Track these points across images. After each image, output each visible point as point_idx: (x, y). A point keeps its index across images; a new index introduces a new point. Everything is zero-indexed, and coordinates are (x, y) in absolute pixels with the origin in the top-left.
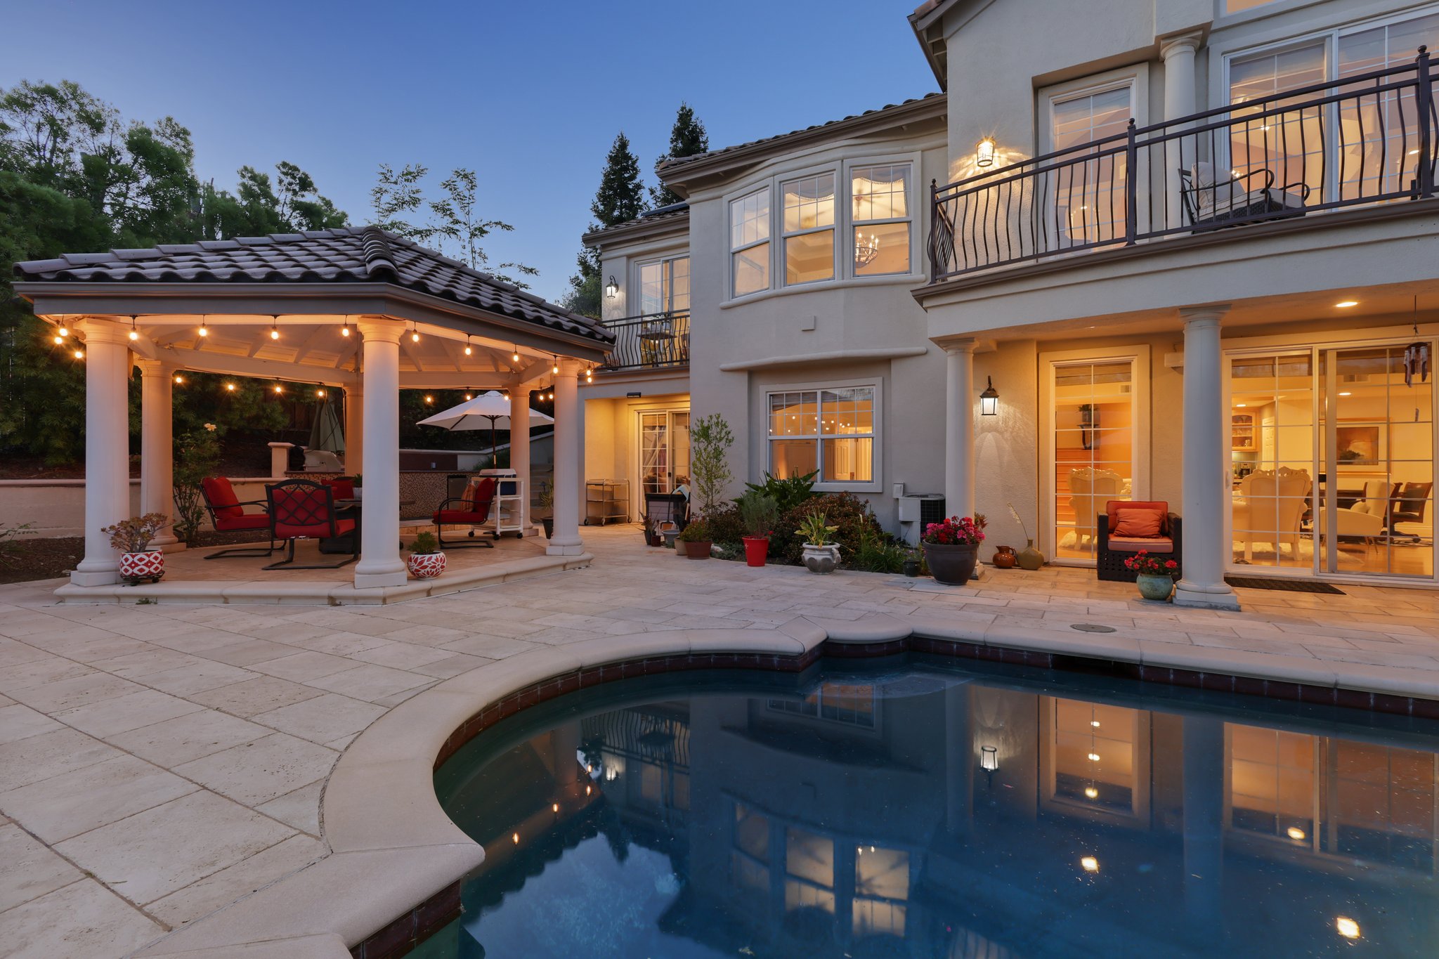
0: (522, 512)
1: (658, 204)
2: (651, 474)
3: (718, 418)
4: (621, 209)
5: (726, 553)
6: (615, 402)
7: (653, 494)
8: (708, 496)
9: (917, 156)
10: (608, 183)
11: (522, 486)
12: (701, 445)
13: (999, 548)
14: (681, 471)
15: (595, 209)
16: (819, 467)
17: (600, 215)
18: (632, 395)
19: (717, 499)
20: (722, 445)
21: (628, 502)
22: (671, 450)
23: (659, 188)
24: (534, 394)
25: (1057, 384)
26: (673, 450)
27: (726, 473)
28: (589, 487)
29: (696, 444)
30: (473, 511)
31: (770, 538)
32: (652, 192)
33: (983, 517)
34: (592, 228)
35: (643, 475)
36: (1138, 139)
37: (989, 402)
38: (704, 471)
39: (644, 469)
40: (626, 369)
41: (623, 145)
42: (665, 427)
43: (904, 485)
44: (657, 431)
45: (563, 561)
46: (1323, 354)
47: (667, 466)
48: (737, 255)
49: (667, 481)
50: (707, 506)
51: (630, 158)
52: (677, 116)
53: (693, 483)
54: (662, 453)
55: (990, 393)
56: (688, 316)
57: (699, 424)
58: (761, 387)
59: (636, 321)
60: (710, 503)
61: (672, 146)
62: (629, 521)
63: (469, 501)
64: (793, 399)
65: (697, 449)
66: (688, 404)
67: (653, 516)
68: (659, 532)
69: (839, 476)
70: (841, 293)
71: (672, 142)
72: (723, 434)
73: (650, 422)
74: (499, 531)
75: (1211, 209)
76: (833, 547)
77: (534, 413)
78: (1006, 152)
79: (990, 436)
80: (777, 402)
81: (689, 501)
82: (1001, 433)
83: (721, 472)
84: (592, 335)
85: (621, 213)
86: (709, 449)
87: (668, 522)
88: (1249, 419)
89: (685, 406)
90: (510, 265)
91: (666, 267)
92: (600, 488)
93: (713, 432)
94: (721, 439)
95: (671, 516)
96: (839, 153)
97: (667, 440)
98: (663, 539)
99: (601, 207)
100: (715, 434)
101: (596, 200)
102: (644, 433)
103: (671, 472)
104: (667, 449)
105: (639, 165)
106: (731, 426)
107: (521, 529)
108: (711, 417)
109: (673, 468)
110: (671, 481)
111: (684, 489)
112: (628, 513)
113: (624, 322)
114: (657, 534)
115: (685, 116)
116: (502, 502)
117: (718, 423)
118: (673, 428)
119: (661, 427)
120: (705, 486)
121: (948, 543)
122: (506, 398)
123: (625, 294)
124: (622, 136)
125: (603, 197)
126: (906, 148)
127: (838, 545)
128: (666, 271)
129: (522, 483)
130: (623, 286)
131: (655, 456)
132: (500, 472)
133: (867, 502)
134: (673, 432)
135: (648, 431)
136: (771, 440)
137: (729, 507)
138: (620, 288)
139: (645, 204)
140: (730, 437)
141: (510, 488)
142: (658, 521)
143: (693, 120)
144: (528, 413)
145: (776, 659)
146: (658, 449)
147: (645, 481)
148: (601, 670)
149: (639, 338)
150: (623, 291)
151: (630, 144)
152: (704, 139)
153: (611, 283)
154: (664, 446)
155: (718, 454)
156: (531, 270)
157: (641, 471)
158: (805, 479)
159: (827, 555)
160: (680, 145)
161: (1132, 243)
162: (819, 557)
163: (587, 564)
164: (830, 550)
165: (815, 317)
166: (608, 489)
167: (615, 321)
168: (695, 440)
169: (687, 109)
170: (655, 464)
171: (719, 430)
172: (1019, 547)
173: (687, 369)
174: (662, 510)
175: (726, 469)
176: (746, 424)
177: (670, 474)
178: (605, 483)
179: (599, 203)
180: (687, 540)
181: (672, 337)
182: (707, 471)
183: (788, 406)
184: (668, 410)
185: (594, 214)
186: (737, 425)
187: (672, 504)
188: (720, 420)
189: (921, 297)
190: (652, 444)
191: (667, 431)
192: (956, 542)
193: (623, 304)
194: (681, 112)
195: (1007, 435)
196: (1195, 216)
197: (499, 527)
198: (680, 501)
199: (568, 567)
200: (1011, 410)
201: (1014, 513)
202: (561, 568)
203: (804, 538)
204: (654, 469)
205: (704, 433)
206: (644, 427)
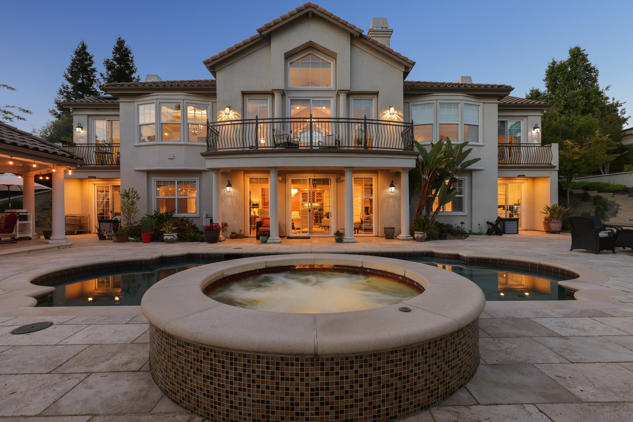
0: (31, 228)
1: (106, 81)
2: (102, 212)
3: (133, 190)
4: (83, 79)
5: (136, 240)
6: (81, 180)
7: (102, 219)
8: (129, 220)
9: (210, 104)
10: (74, 63)
11: (31, 217)
12: (125, 200)
13: (232, 233)
14: (118, 210)
15: (66, 76)
16: (176, 208)
17: (69, 80)
18: (90, 177)
19: (132, 221)
20: (135, 200)
21: (89, 224)
22: (112, 202)
23: (106, 74)
24: (37, 177)
25: (250, 183)
26: (113, 201)
27: (137, 211)
28: (67, 218)
29: (123, 199)
30: (4, 228)
31: (152, 233)
32: (102, 75)
33: (227, 223)
34: (64, 86)
35: (97, 212)
36: (259, 121)
37: (228, 188)
38: (127, 210)
39: (98, 209)
40: (88, 166)
41: (84, 47)
42: (109, 191)
43: (207, 214)
44: (105, 193)
45: (58, 245)
46: (309, 179)
47: (110, 208)
48: (142, 126)
49: (110, 215)
50: (128, 224)
51: (88, 55)
52: (116, 42)
53: (122, 215)
54: (107, 203)
55: (229, 185)
56: (119, 146)
57: (124, 191)
58: (152, 178)
59: (92, 145)
60: (129, 222)
61: (113, 55)
62: (90, 232)
63: (2, 223)
64: (166, 183)
65: (123, 201)
66: (120, 182)
67: (102, 229)
68: (105, 234)
69: (189, 211)
70: (184, 147)
71: (113, 53)
72: (135, 195)
73: (101, 189)
74: (18, 236)
75: (283, 140)
76: (175, 235)
77: (36, 185)
78: (234, 112)
79: (229, 199)
80: (159, 184)
81: (120, 222)
82: (233, 198)
83: (135, 210)
84: (72, 157)
85: (83, 81)
86: (129, 201)
87: (110, 231)
88: (321, 194)
89: (118, 183)
90: (13, 107)
91: (109, 123)
92: (74, 218)
93: (131, 195)
94: (134, 198)
95: (112, 228)
96: (183, 97)
97: (110, 197)
98: (107, 238)
99: (70, 76)
100: (132, 196)
101: (67, 72)
102: (97, 194)
103: (112, 210)
104: (110, 201)
105: (94, 59)
106: (139, 192)
107: (31, 236)
108: (130, 189)
109: (113, 209)
110: (112, 215)
111: (118, 217)
112: (89, 229)
113: (86, 145)
114: (104, 235)
115: (121, 43)
116: (19, 224)
117: (133, 191)
118: (113, 192)
119: (106, 191)
120: (127, 216)
121: (210, 231)
122: (20, 177)
123: (86, 132)
124: (83, 43)
125: (71, 71)
126: (206, 100)
127: (177, 234)
128: (109, 125)
129: (31, 215)
130: (85, 127)
131: (104, 204)
132: (18, 211)
133: (192, 220)
134: (113, 194)
135: (99, 193)
136: (157, 198)
137: (138, 224)
138: (83, 128)
139: (98, 80)
140: (138, 197)
141: (25, 218)
142: (105, 230)
143: (125, 45)
144: (33, 184)
145: (144, 262)
146: (105, 201)
147: (98, 214)
148: (81, 269)
149: (95, 153)
150: (85, 130)
151: (88, 47)
152: (131, 56)
153: (79, 126)
154: (108, 199)
155: (133, 203)
156: (27, 111)
157: (96, 210)
158: (170, 213)
159: (172, 237)
160: (118, 56)
161: (257, 149)
162: (169, 238)
163: (70, 246)
164: (173, 235)
165: (174, 155)
166: (78, 218)
167: (81, 144)
168: (122, 198)
169: (122, 39)
170: (104, 207)
171: (133, 194)
172: (238, 232)
173: (119, 168)
174: (107, 226)
175: (137, 209)
176: (146, 192)
177: (111, 212)
178: (76, 216)
179: (69, 74)
180: (117, 236)
181: (112, 154)
182: (128, 210)
183: (164, 186)
184: (110, 184)
185: (65, 78)
186: (142, 192)
187: (112, 224)
188: (134, 190)
189: (204, 155)
190: (102, 198)
191: (110, 194)
192: (213, 230)
193: (85, 136)
194: (118, 40)
195: (235, 198)
196: (276, 142)
197: (18, 235)
198: (116, 222)
199: (60, 248)
200: (236, 191)
201: (235, 222)
202: (57, 248)
203: (164, 232)
204: (103, 210)
205: (126, 195)
206: (98, 191)
